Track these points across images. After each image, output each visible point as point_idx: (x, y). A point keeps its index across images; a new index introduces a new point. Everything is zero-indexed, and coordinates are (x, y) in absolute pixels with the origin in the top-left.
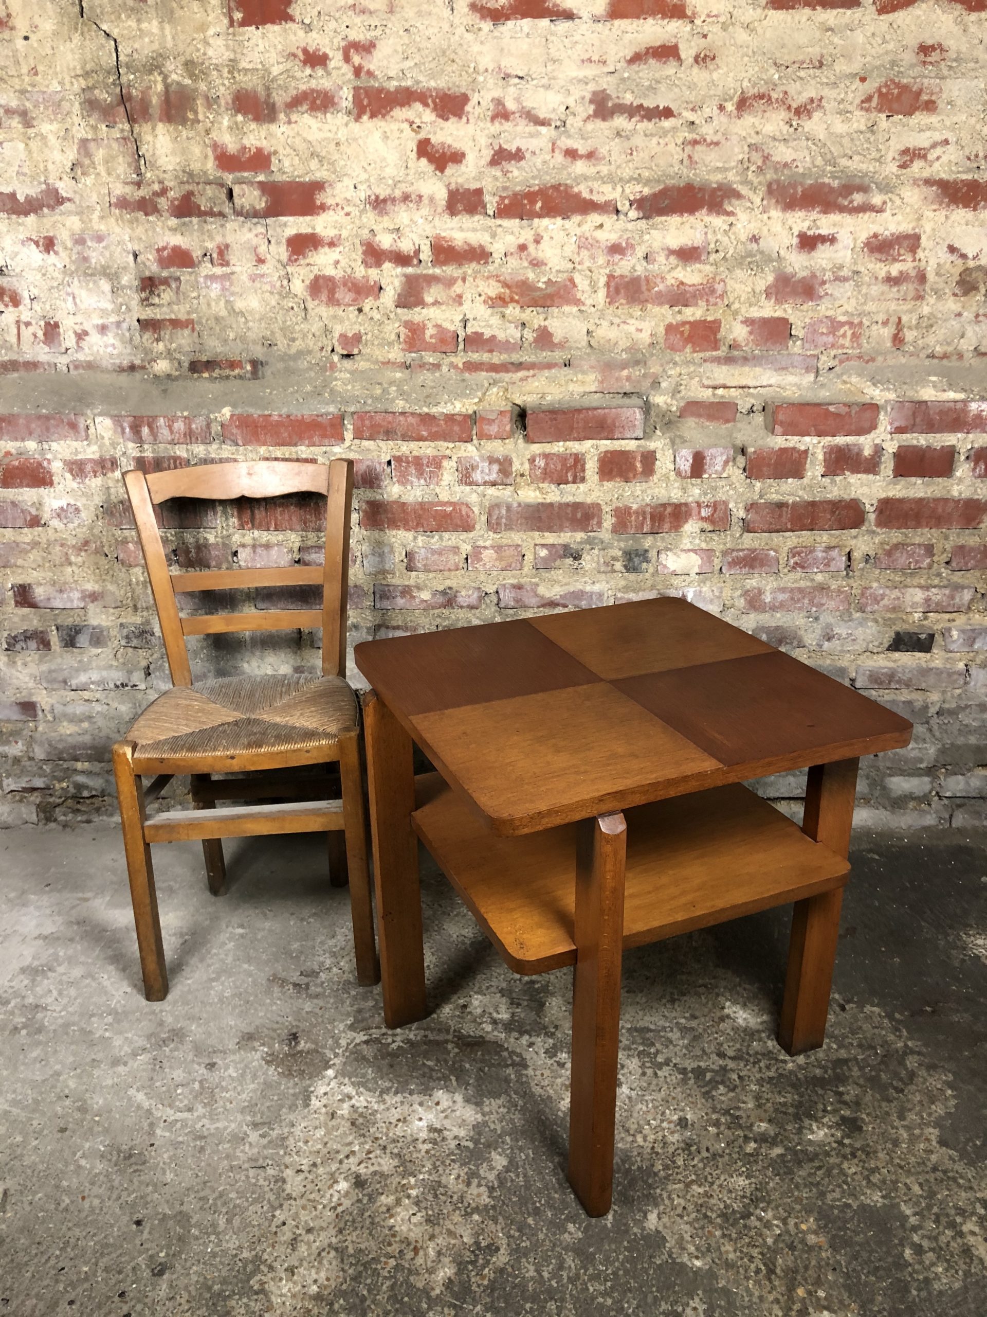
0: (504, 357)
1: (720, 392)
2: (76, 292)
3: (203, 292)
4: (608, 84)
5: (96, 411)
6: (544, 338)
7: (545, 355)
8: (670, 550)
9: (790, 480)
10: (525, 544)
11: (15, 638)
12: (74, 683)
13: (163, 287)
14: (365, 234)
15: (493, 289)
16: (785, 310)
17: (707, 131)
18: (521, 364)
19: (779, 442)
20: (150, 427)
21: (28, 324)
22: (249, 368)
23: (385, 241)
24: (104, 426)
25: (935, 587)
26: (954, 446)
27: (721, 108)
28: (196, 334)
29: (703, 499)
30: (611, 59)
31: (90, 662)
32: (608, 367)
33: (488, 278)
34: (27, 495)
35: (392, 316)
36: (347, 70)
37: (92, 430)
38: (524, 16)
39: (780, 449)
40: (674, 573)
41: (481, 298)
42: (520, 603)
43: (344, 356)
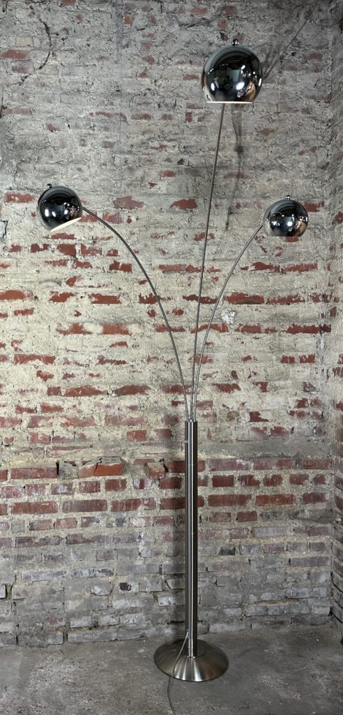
0: (68, 445)
1: (148, 455)
4: (103, 353)
6: (83, 437)
7: (83, 444)
8: (133, 517)
9: (176, 489)
10: (77, 517)
14: (17, 402)
15: (64, 420)
16: (169, 426)
17: (138, 368)
18: (74, 447)
19: (170, 475)
23: (24, 405)
25: (233, 529)
26: (232, 476)
27: (142, 361)
29: (145, 497)
30: (104, 346)
32: (106, 447)
33: (62, 417)
35: (26, 431)
36: (12, 349)
38: (74, 333)
39: (171, 478)
40: (135, 527)
41: (59, 424)
42: (75, 542)
43: (6, 446)
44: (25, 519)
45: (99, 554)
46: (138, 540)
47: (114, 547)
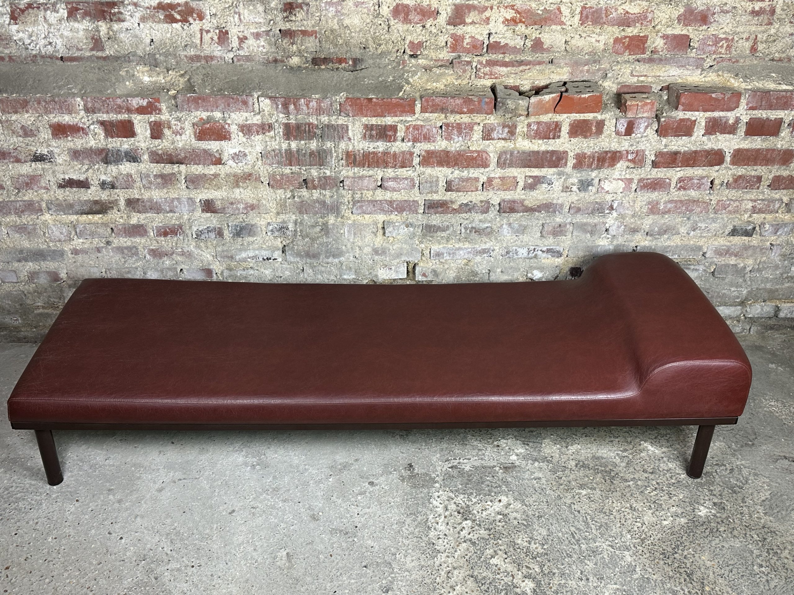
0: (513, 58)
1: (642, 79)
2: (241, 11)
3: (324, 13)
5: (259, 93)
6: (538, 45)
7: (538, 56)
8: (606, 179)
9: (684, 138)
10: (519, 176)
11: (200, 231)
12: (237, 257)
13: (298, 10)
15: (510, 14)
16: (688, 30)
18: (522, 61)
19: (680, 114)
20: (294, 105)
21: (208, 32)
22: (351, 63)
24: (266, 103)
25: (760, 200)
26: (782, 118)
28: (317, 40)
29: (630, 149)
31: (249, 244)
32: (576, 64)
33: (506, 7)
34: (213, 146)
35: (444, 30)
37: (256, 105)
39: (680, 119)
40: (607, 192)
41: (501, 19)
42: (512, 210)
43: (411, 56)
44: (439, 174)
45: (546, 228)
46: (607, 211)
47: (569, 220)
